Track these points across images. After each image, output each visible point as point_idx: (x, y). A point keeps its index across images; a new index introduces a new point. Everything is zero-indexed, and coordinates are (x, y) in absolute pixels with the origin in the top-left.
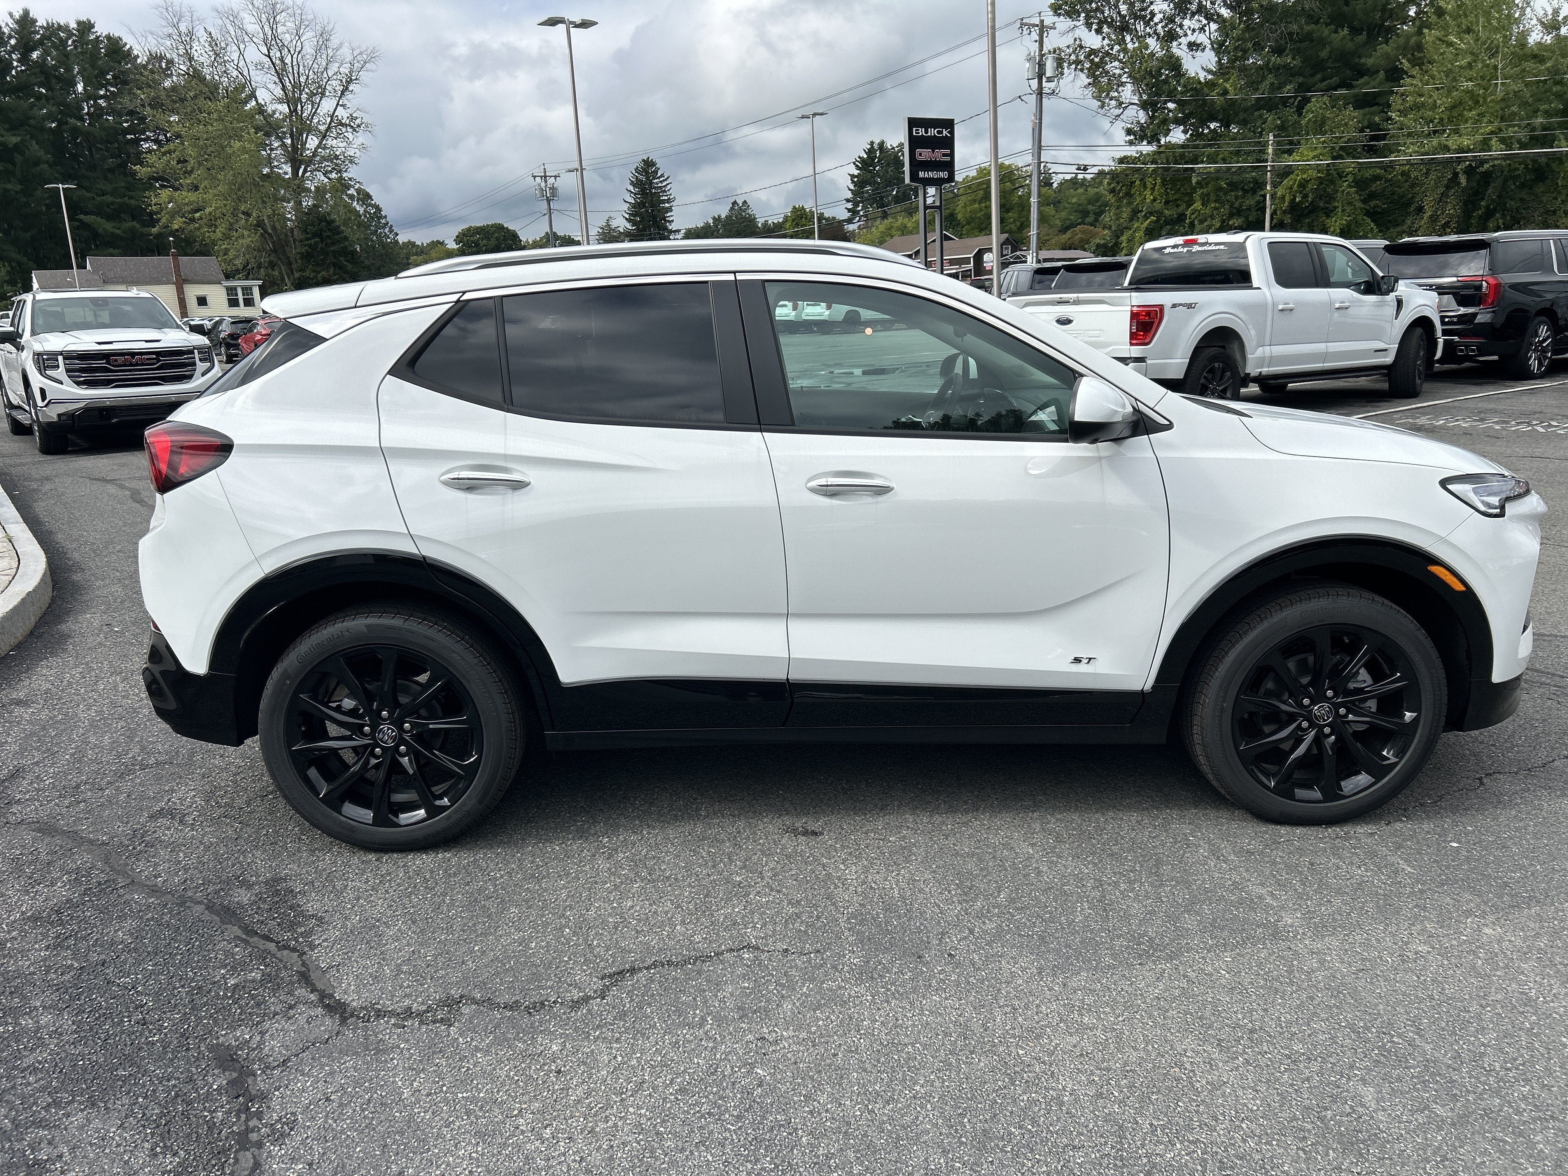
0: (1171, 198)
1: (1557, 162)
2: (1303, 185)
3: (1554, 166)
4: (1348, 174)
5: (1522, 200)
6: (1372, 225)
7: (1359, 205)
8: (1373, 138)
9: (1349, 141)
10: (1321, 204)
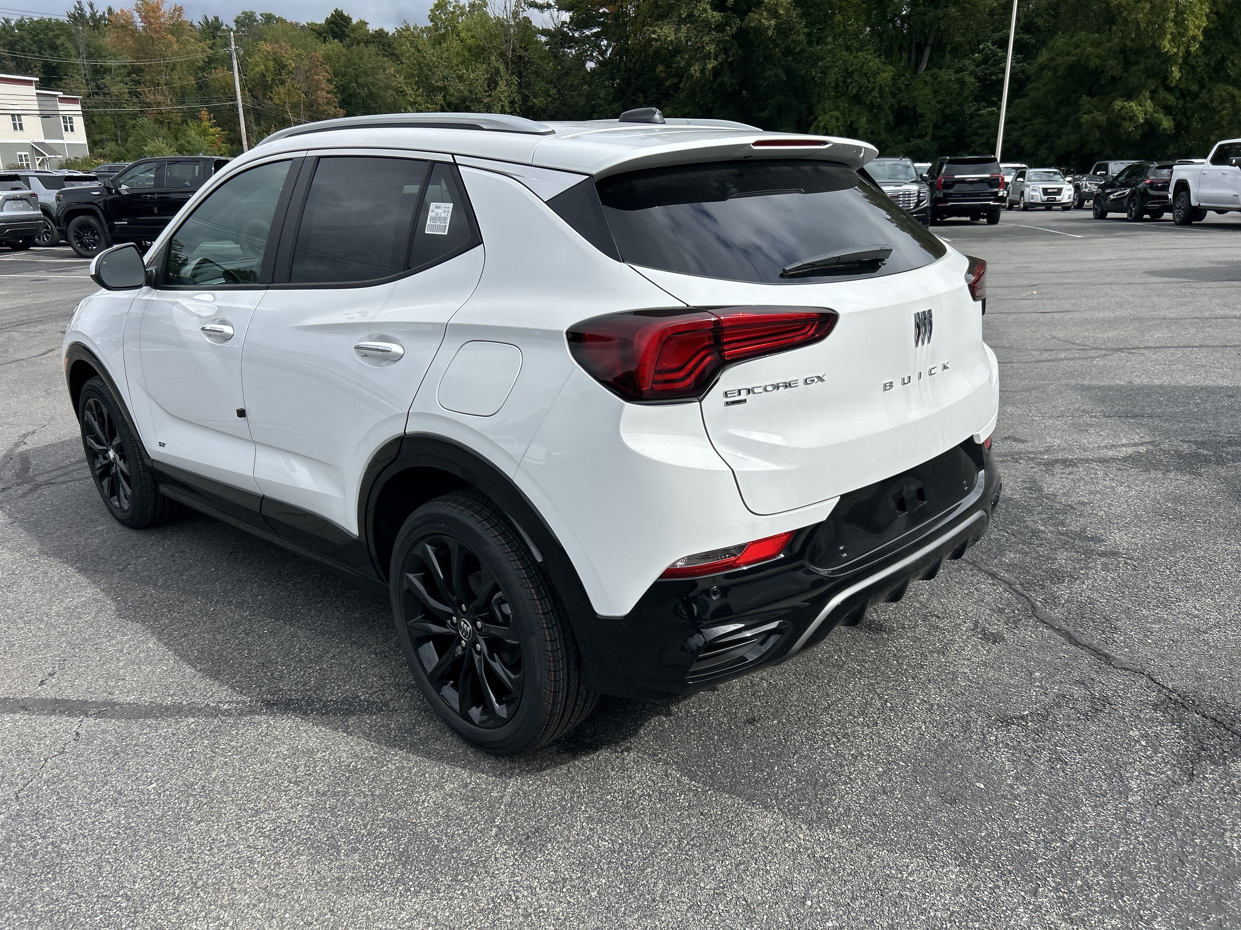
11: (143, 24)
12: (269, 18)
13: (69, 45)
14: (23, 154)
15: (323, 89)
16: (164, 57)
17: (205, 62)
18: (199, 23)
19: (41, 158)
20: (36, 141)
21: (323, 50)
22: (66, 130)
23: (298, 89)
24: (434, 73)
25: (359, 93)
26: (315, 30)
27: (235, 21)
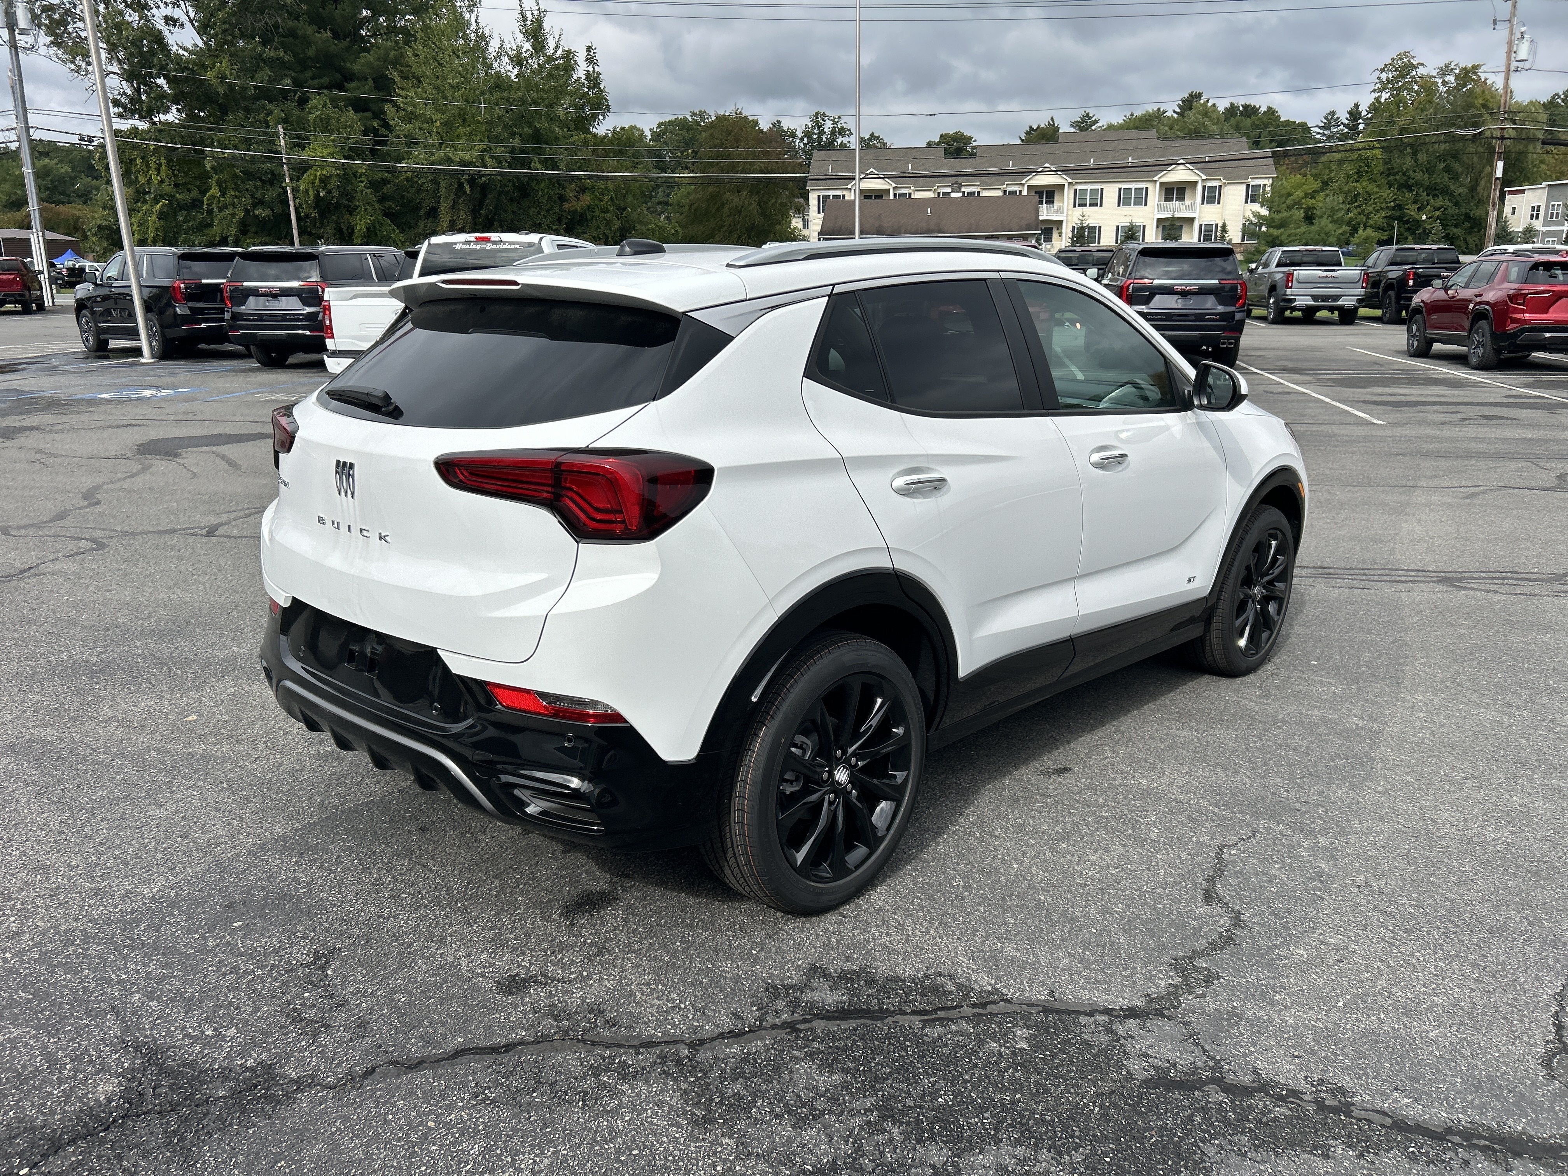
0: (181, 181)
1: (535, 182)
2: (324, 180)
3: (533, 184)
4: (361, 175)
5: (514, 212)
6: (393, 226)
7: (377, 205)
8: (378, 143)
9: (356, 143)
10: (344, 202)
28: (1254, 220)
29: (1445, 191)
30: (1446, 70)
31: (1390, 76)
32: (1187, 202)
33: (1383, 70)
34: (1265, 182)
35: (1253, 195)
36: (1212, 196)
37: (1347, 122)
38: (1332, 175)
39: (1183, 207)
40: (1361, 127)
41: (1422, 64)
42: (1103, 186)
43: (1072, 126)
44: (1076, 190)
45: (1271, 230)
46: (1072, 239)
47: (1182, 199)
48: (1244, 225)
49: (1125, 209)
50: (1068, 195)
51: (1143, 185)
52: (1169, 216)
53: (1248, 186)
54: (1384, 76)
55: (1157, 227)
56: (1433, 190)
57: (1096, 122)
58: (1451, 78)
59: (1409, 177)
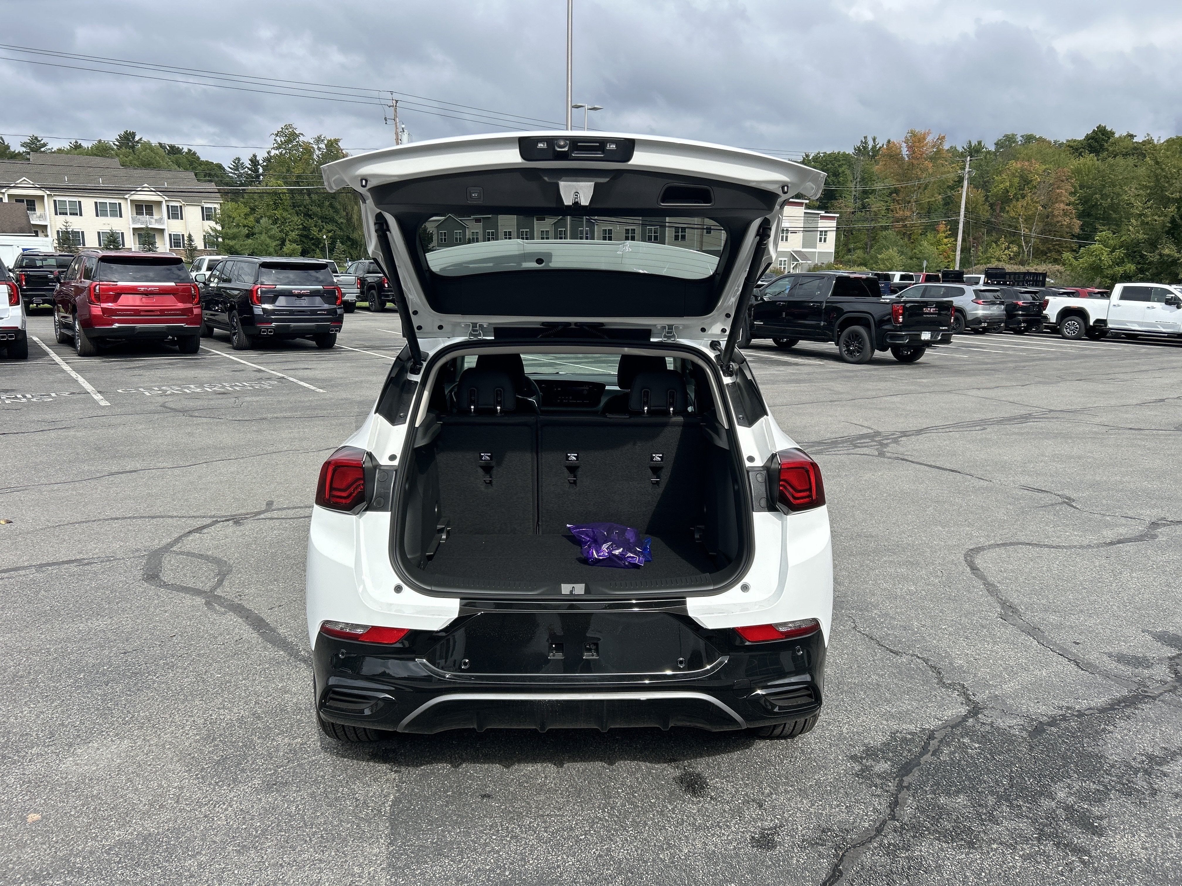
11: (908, 153)
12: (1029, 139)
13: (848, 172)
14: (783, 259)
15: (1063, 201)
16: (919, 179)
17: (955, 181)
18: (963, 147)
19: (796, 263)
20: (796, 249)
21: (1074, 165)
22: (820, 241)
23: (1037, 202)
24: (1171, 185)
25: (1101, 204)
26: (1071, 147)
27: (996, 144)
28: (213, 234)
29: (332, 220)
30: (319, 140)
31: (283, 140)
32: (156, 216)
33: (277, 135)
34: (215, 206)
35: (207, 215)
36: (175, 213)
37: (250, 166)
38: (257, 203)
39: (153, 221)
40: (261, 171)
41: (302, 134)
42: (80, 199)
43: (22, 146)
44: (55, 201)
45: (227, 241)
46: (58, 239)
47: (151, 214)
48: (204, 236)
49: (102, 219)
50: (49, 204)
51: (117, 201)
52: (143, 226)
53: (202, 208)
54: (278, 139)
55: (134, 234)
56: (326, 219)
57: (45, 145)
58: (322, 146)
59: (308, 209)
